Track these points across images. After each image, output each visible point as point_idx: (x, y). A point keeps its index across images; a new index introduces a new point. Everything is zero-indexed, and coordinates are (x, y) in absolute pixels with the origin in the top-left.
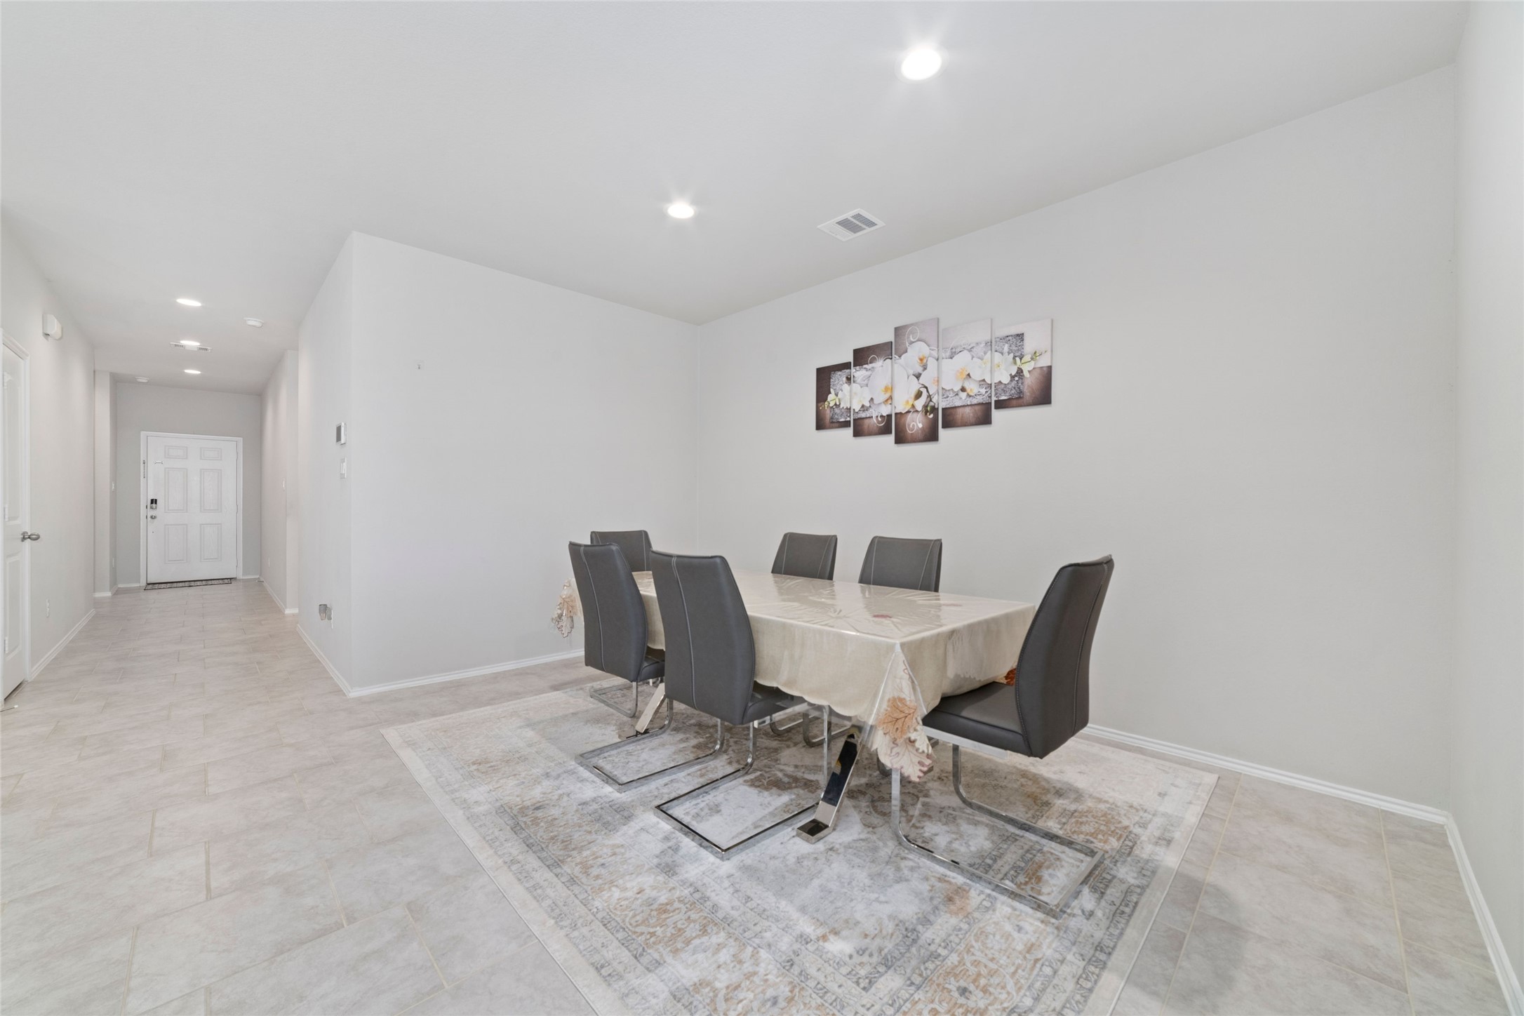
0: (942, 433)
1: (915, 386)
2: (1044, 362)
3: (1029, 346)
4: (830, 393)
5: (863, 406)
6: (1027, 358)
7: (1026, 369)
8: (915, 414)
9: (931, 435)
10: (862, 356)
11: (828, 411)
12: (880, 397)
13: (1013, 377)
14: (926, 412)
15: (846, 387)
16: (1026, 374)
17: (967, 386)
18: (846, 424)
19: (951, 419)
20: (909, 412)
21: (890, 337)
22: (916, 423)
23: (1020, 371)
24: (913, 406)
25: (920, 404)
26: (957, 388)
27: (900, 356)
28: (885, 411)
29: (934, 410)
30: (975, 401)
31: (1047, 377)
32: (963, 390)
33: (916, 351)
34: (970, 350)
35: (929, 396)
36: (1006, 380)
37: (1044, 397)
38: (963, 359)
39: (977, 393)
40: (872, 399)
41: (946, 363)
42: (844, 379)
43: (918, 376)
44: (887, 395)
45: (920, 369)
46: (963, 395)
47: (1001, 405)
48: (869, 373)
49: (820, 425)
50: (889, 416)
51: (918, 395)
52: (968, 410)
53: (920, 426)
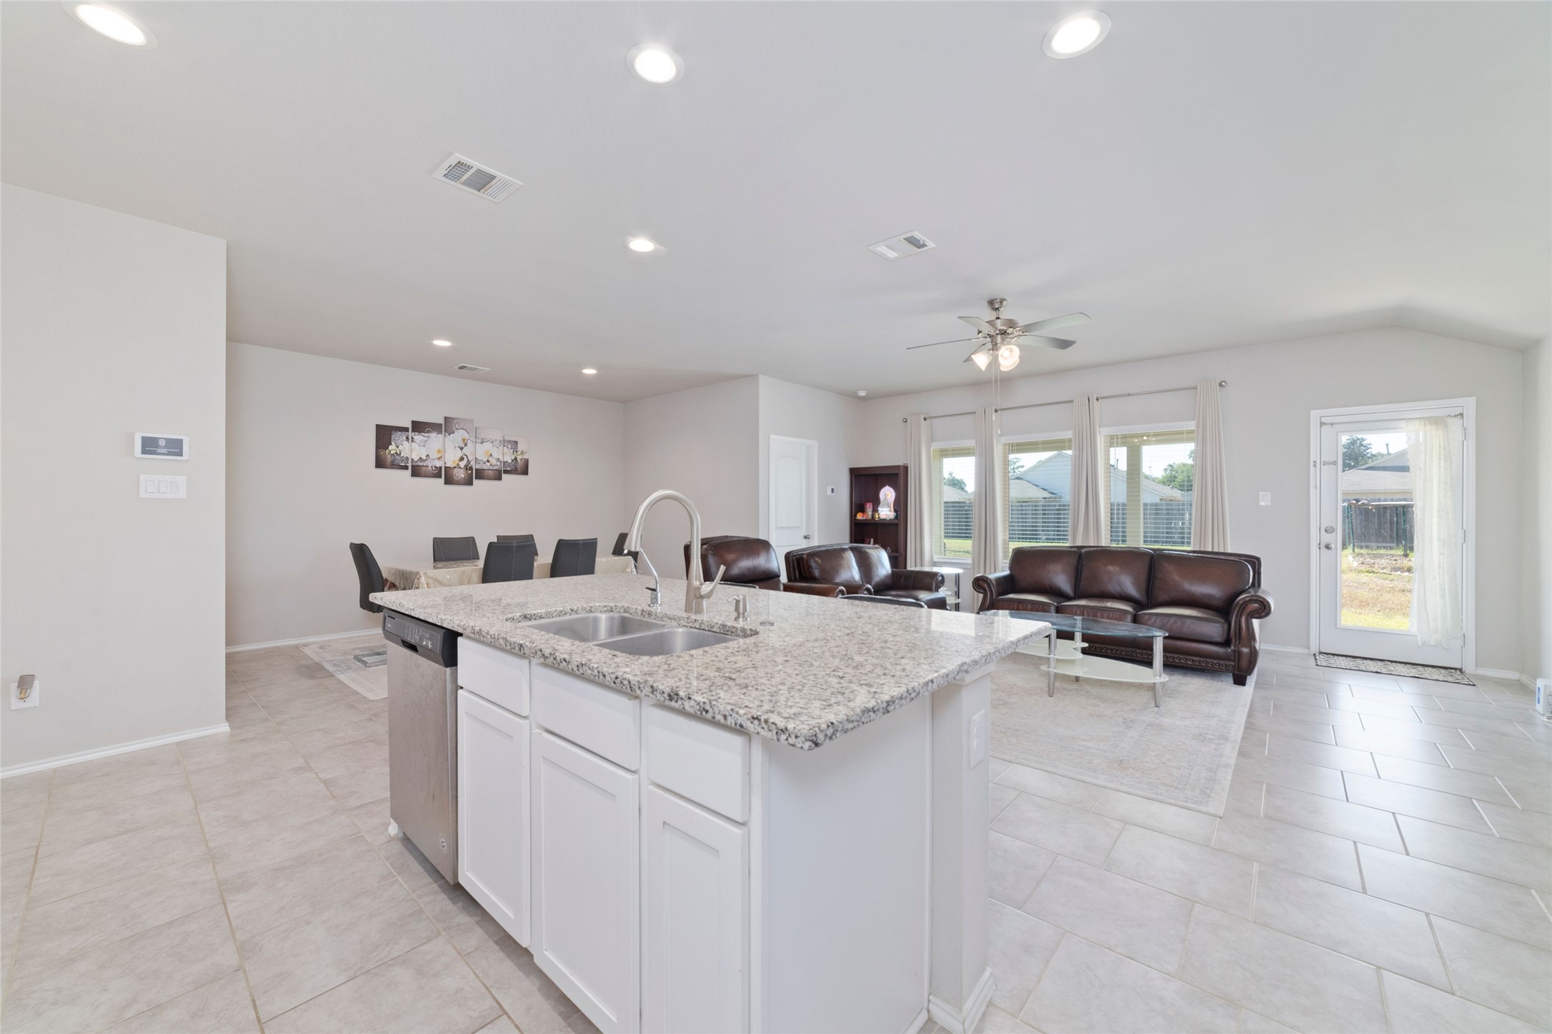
0: (475, 481)
1: (459, 454)
2: (526, 457)
3: (520, 448)
4: (391, 444)
5: (420, 458)
6: (519, 453)
7: (519, 458)
8: (459, 469)
9: (469, 482)
10: (418, 427)
11: (389, 457)
12: (434, 455)
13: (513, 460)
14: (467, 469)
15: (406, 443)
16: (518, 460)
17: (490, 459)
18: (406, 468)
19: (480, 475)
20: (455, 467)
21: (442, 421)
22: (460, 474)
23: (516, 458)
24: (458, 465)
25: (463, 464)
26: (485, 460)
27: (450, 435)
28: (438, 464)
29: (471, 469)
30: (494, 468)
31: (526, 463)
32: (488, 461)
33: (459, 435)
34: (492, 442)
35: (468, 461)
36: (510, 461)
37: (525, 471)
38: (487, 446)
39: (498, 466)
40: (428, 455)
41: (478, 445)
42: (405, 438)
43: (462, 449)
44: (440, 455)
45: (463, 445)
46: (488, 464)
47: (506, 472)
48: (426, 439)
49: (380, 463)
50: (441, 467)
51: (462, 459)
52: (491, 472)
53: (463, 476)
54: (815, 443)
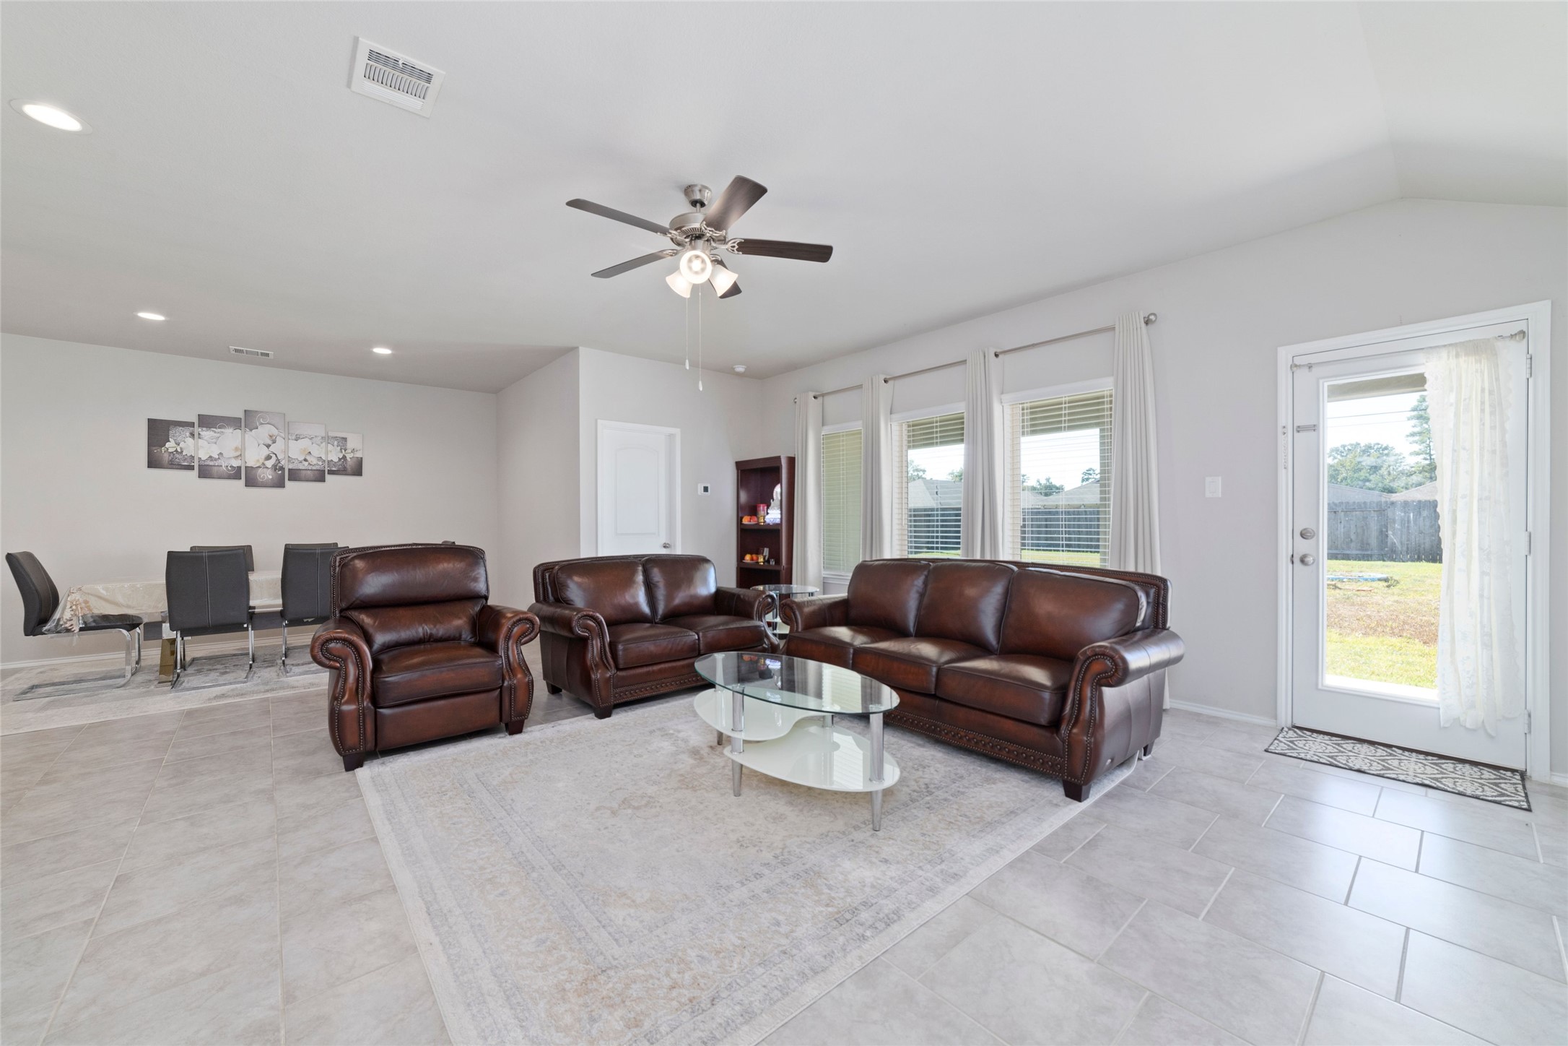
0: (287, 483)
1: (266, 452)
2: (359, 455)
3: (350, 445)
4: (169, 441)
5: (210, 457)
6: (349, 451)
7: (348, 456)
8: (265, 470)
9: (280, 484)
10: (206, 421)
11: (166, 455)
12: (229, 452)
13: (340, 459)
14: (275, 470)
15: (190, 440)
16: (348, 458)
17: (308, 458)
18: (191, 468)
19: (295, 475)
20: (259, 467)
21: (241, 415)
22: (268, 475)
23: (344, 457)
24: (263, 464)
25: (270, 464)
26: (301, 458)
27: (251, 430)
28: (236, 463)
29: (282, 469)
30: (314, 468)
31: (359, 463)
32: (305, 460)
33: (264, 431)
34: (311, 439)
35: (278, 460)
36: (336, 460)
37: (358, 471)
38: (304, 443)
39: (319, 465)
40: (221, 454)
41: (292, 443)
42: (188, 434)
43: (268, 446)
44: (238, 453)
45: (270, 442)
46: (306, 464)
47: (331, 472)
48: (218, 435)
49: (153, 463)
50: (239, 468)
51: (269, 458)
52: (309, 472)
53: (270, 477)
54: (677, 431)
